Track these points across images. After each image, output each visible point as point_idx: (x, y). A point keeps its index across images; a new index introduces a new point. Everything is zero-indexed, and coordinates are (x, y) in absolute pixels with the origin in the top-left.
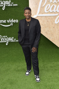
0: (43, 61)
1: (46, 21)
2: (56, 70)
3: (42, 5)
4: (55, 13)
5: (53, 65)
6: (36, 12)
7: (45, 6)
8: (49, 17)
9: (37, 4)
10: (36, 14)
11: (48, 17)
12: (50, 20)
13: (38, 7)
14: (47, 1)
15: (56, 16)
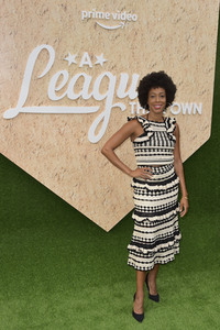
0: (48, 290)
1: (55, 132)
2: (97, 319)
3: (36, 70)
4: (87, 103)
5: (86, 302)
6: (16, 95)
7: (49, 74)
8: (66, 119)
9: (16, 68)
10: (13, 105)
11: (62, 118)
12: (69, 131)
13: (21, 79)
14: (56, 58)
15: (92, 115)
